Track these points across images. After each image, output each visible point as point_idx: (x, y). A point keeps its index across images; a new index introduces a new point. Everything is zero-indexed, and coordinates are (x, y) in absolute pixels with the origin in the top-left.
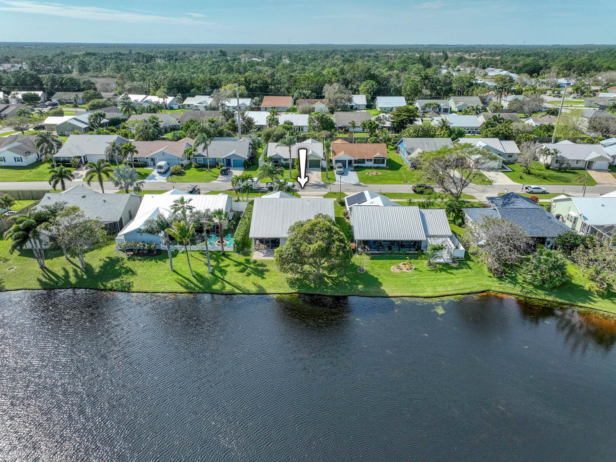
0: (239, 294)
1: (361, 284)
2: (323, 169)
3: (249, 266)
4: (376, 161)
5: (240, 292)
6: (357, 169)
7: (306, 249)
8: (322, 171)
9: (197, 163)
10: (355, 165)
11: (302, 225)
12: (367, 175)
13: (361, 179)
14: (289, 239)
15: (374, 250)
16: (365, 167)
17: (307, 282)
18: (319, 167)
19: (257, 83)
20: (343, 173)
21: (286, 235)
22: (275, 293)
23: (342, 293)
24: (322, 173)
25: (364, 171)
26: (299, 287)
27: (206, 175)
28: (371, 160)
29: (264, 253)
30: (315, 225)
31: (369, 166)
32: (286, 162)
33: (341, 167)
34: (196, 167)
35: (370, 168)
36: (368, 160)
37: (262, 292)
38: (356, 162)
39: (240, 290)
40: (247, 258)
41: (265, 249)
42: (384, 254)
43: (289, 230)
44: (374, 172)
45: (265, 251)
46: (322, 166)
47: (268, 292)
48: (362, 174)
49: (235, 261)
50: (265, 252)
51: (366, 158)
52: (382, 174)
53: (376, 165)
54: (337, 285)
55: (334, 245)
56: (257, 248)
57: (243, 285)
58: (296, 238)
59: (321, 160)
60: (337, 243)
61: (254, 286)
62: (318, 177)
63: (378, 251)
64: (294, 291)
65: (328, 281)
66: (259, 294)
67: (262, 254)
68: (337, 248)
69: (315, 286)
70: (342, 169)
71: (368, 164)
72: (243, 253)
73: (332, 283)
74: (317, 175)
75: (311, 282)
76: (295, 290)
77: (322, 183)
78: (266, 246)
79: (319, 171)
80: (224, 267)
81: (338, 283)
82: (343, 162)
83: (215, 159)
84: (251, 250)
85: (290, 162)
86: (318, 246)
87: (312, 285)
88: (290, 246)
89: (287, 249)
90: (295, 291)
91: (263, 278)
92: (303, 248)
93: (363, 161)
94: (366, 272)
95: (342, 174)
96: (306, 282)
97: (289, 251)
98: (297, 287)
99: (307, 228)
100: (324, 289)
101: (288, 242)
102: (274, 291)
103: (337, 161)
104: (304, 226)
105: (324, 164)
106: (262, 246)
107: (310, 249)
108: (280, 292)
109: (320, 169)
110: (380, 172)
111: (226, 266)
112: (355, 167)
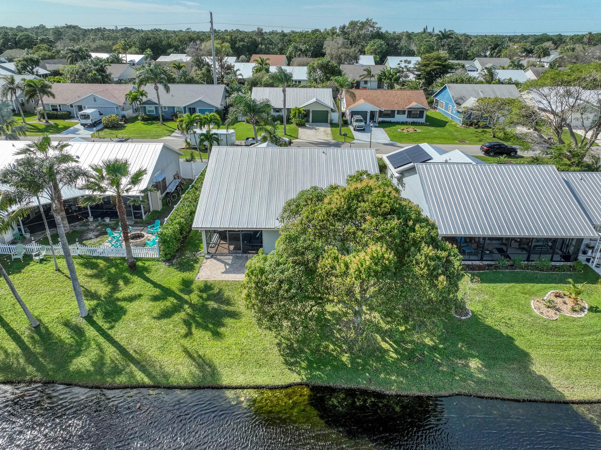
0: (144, 386)
1: (473, 356)
2: (333, 125)
3: (186, 297)
4: (411, 113)
5: (146, 380)
6: (382, 125)
7: (333, 268)
8: (331, 127)
9: (145, 113)
10: (381, 119)
11: (320, 198)
12: (400, 132)
13: (392, 137)
14: (283, 235)
15: (472, 258)
16: (394, 123)
17: (331, 347)
18: (327, 122)
19: (244, 41)
20: (364, 130)
21: (277, 224)
22: (244, 384)
23: (431, 388)
24: (332, 130)
25: (395, 127)
26: (310, 367)
27: (155, 129)
28: (403, 112)
29: (226, 264)
30: (358, 196)
31: (400, 121)
32: (277, 114)
33: (360, 121)
34: (144, 120)
35: (403, 123)
36: (399, 112)
37: (209, 381)
38: (382, 114)
39: (149, 375)
40: (187, 275)
41: (230, 253)
42: (496, 267)
43: (285, 211)
44: (411, 129)
45: (229, 259)
46: (331, 120)
47: (225, 381)
48: (392, 130)
49: (156, 285)
50: (230, 262)
51: (396, 108)
52: (422, 131)
53: (410, 120)
54: (410, 356)
55: (418, 257)
56: (212, 251)
57: (160, 358)
58: (304, 231)
59: (330, 110)
60: (428, 250)
61: (188, 360)
62: (327, 134)
63: (481, 260)
64: (295, 378)
65: (385, 345)
66: (199, 388)
67: (221, 267)
68: (427, 265)
69: (353, 361)
70: (363, 124)
71: (398, 118)
72: (180, 264)
73: (396, 351)
74: (325, 131)
75: (340, 347)
76: (299, 374)
77: (333, 141)
78: (232, 247)
79: (327, 127)
80: (124, 299)
81: (413, 351)
82: (363, 114)
83: (174, 107)
84: (198, 255)
85: (284, 114)
86: (372, 258)
87: (345, 358)
88: (285, 255)
89: (278, 264)
90: (298, 380)
91: (217, 335)
92: (325, 262)
93: (392, 114)
94: (474, 316)
95: (362, 130)
96: (327, 347)
97: (282, 272)
98: (304, 364)
99: (333, 206)
100: (377, 371)
101: (279, 245)
102: (240, 380)
103: (353, 113)
104: (326, 200)
105: (335, 117)
106: (225, 247)
107: (347, 266)
108: (260, 381)
109: (329, 125)
110: (419, 129)
111: (131, 299)
112: (379, 123)
